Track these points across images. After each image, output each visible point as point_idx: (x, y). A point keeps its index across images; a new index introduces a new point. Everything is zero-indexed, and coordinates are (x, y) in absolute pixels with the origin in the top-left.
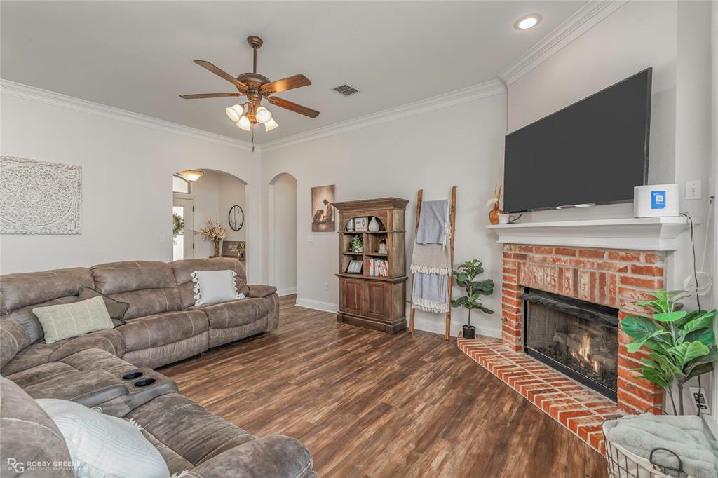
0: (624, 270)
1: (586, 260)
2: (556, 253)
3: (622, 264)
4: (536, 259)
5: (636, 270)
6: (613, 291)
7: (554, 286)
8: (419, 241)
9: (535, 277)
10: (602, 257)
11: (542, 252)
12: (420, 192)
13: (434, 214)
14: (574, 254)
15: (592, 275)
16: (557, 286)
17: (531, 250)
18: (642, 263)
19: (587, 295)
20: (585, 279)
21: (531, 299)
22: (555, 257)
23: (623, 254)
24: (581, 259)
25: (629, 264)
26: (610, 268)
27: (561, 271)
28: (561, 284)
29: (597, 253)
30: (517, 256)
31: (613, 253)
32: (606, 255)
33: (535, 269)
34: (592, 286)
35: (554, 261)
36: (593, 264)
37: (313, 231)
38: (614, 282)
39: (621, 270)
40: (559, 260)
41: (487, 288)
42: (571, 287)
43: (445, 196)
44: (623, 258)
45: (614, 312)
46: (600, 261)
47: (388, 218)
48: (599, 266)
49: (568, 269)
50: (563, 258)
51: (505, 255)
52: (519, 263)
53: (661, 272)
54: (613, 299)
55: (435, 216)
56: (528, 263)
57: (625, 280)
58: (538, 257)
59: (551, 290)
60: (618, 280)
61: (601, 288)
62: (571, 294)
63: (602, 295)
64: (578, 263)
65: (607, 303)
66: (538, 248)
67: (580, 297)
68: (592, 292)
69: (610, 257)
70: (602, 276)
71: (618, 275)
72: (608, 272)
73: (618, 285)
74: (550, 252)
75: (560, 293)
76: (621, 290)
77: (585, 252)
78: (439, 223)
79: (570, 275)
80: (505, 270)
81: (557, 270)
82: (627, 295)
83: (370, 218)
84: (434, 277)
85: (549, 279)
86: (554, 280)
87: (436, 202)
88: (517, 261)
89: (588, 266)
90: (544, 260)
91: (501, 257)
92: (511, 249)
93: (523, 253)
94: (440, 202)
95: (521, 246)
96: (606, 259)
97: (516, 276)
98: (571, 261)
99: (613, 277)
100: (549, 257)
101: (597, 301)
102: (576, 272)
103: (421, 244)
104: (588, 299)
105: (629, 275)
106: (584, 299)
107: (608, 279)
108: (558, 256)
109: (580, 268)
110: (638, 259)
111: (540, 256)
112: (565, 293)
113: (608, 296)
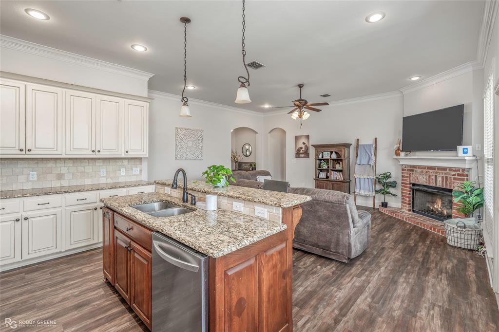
0: (454, 175)
1: (440, 171)
2: (427, 169)
3: (454, 173)
4: (418, 171)
5: (459, 175)
6: (450, 183)
7: (427, 182)
8: (358, 163)
9: (418, 179)
10: (446, 170)
11: (421, 169)
12: (358, 140)
13: (365, 150)
14: (435, 169)
15: (443, 177)
16: (428, 182)
17: (416, 168)
18: (461, 172)
19: (440, 185)
20: (440, 179)
21: (416, 189)
22: (427, 170)
23: (454, 169)
24: (438, 171)
25: (456, 173)
26: (449, 175)
27: (430, 176)
28: (429, 181)
29: (444, 169)
30: (408, 170)
31: (451, 169)
32: (448, 170)
33: (418, 175)
34: (443, 182)
35: (427, 172)
36: (443, 173)
37: (296, 157)
38: (451, 180)
39: (453, 175)
40: (429, 172)
41: (393, 185)
42: (434, 182)
43: (370, 142)
44: (454, 171)
45: (451, 191)
46: (446, 172)
47: (343, 152)
48: (445, 173)
49: (433, 175)
50: (430, 171)
51: (403, 170)
52: (410, 173)
53: (467, 175)
54: (451, 186)
55: (366, 152)
56: (414, 173)
57: (455, 179)
58: (419, 170)
59: (425, 184)
60: (452, 178)
61: (446, 182)
62: (434, 185)
63: (446, 184)
64: (437, 173)
65: (448, 187)
66: (419, 167)
67: (438, 186)
68: (442, 184)
69: (450, 170)
70: (446, 178)
71: (452, 177)
72: (448, 176)
73: (453, 180)
74: (425, 169)
75: (429, 185)
76: (453, 182)
77: (440, 168)
78: (368, 154)
79: (433, 177)
80: (403, 176)
81: (428, 176)
82: (455, 184)
83: (332, 153)
84: (367, 180)
85: (424, 180)
86: (427, 180)
87: (366, 145)
89: (441, 174)
90: (422, 172)
91: (401, 171)
92: (406, 167)
93: (412, 169)
94: (369, 145)
95: (411, 166)
96: (448, 171)
97: (409, 179)
98: (434, 172)
99: (450, 178)
100: (424, 170)
101: (444, 187)
102: (436, 176)
103: (360, 165)
104: (441, 187)
105: (456, 177)
107: (448, 179)
108: (428, 170)
109: (438, 175)
110: (459, 171)
111: (420, 170)
112: (431, 185)
113: (449, 185)
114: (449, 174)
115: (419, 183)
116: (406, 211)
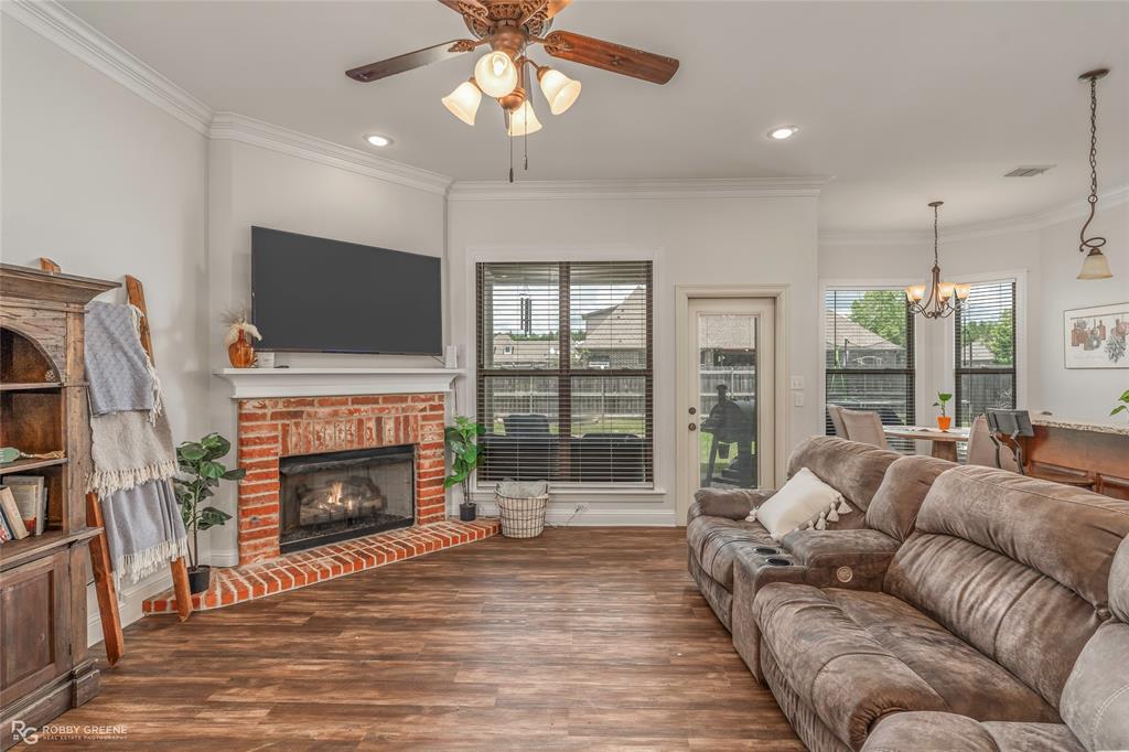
0: (424, 410)
1: (390, 406)
2: (353, 403)
3: (423, 405)
4: (320, 415)
5: (433, 408)
6: (415, 430)
7: (351, 442)
9: (319, 438)
10: (406, 401)
11: (332, 404)
14: (376, 402)
15: (397, 419)
16: (356, 439)
17: (311, 404)
18: (436, 403)
19: (392, 439)
20: (389, 425)
22: (351, 408)
23: (423, 396)
24: (385, 406)
25: (427, 404)
26: (412, 411)
27: (360, 422)
28: (360, 437)
29: (401, 398)
30: (275, 416)
31: (416, 397)
32: (409, 399)
33: (318, 428)
34: (397, 430)
35: (351, 413)
36: (397, 409)
38: (416, 422)
39: (422, 410)
40: (359, 411)
42: (374, 436)
44: (424, 400)
45: (408, 449)
46: (404, 405)
48: (404, 410)
49: (369, 419)
50: (363, 408)
51: (242, 417)
52: (284, 426)
53: (442, 407)
54: (416, 437)
56: (304, 422)
57: (425, 418)
58: (325, 411)
59: (349, 447)
60: (419, 418)
61: (406, 429)
62: (374, 444)
63: (406, 434)
64: (382, 410)
65: (411, 441)
66: (324, 401)
67: (385, 444)
68: (397, 436)
69: (413, 400)
70: (406, 419)
71: (419, 414)
72: (411, 414)
73: (421, 423)
74: (345, 403)
75: (360, 447)
76: (422, 426)
77: (389, 398)
79: (372, 424)
80: (244, 442)
81: (355, 422)
82: (427, 429)
85: (343, 436)
86: (351, 434)
88: (280, 422)
89: (393, 411)
90: (336, 413)
92: (264, 407)
93: (295, 409)
95: (288, 401)
96: (410, 403)
97: (277, 445)
98: (373, 410)
99: (415, 417)
100: (343, 408)
101: (402, 442)
102: (379, 421)
104: (393, 443)
105: (428, 413)
106: (389, 444)
107: (412, 420)
108: (356, 407)
109: (384, 415)
110: (434, 400)
111: (327, 410)
112: (366, 445)
113: (411, 434)
114: (413, 409)
115: (324, 450)
116: (265, 559)
